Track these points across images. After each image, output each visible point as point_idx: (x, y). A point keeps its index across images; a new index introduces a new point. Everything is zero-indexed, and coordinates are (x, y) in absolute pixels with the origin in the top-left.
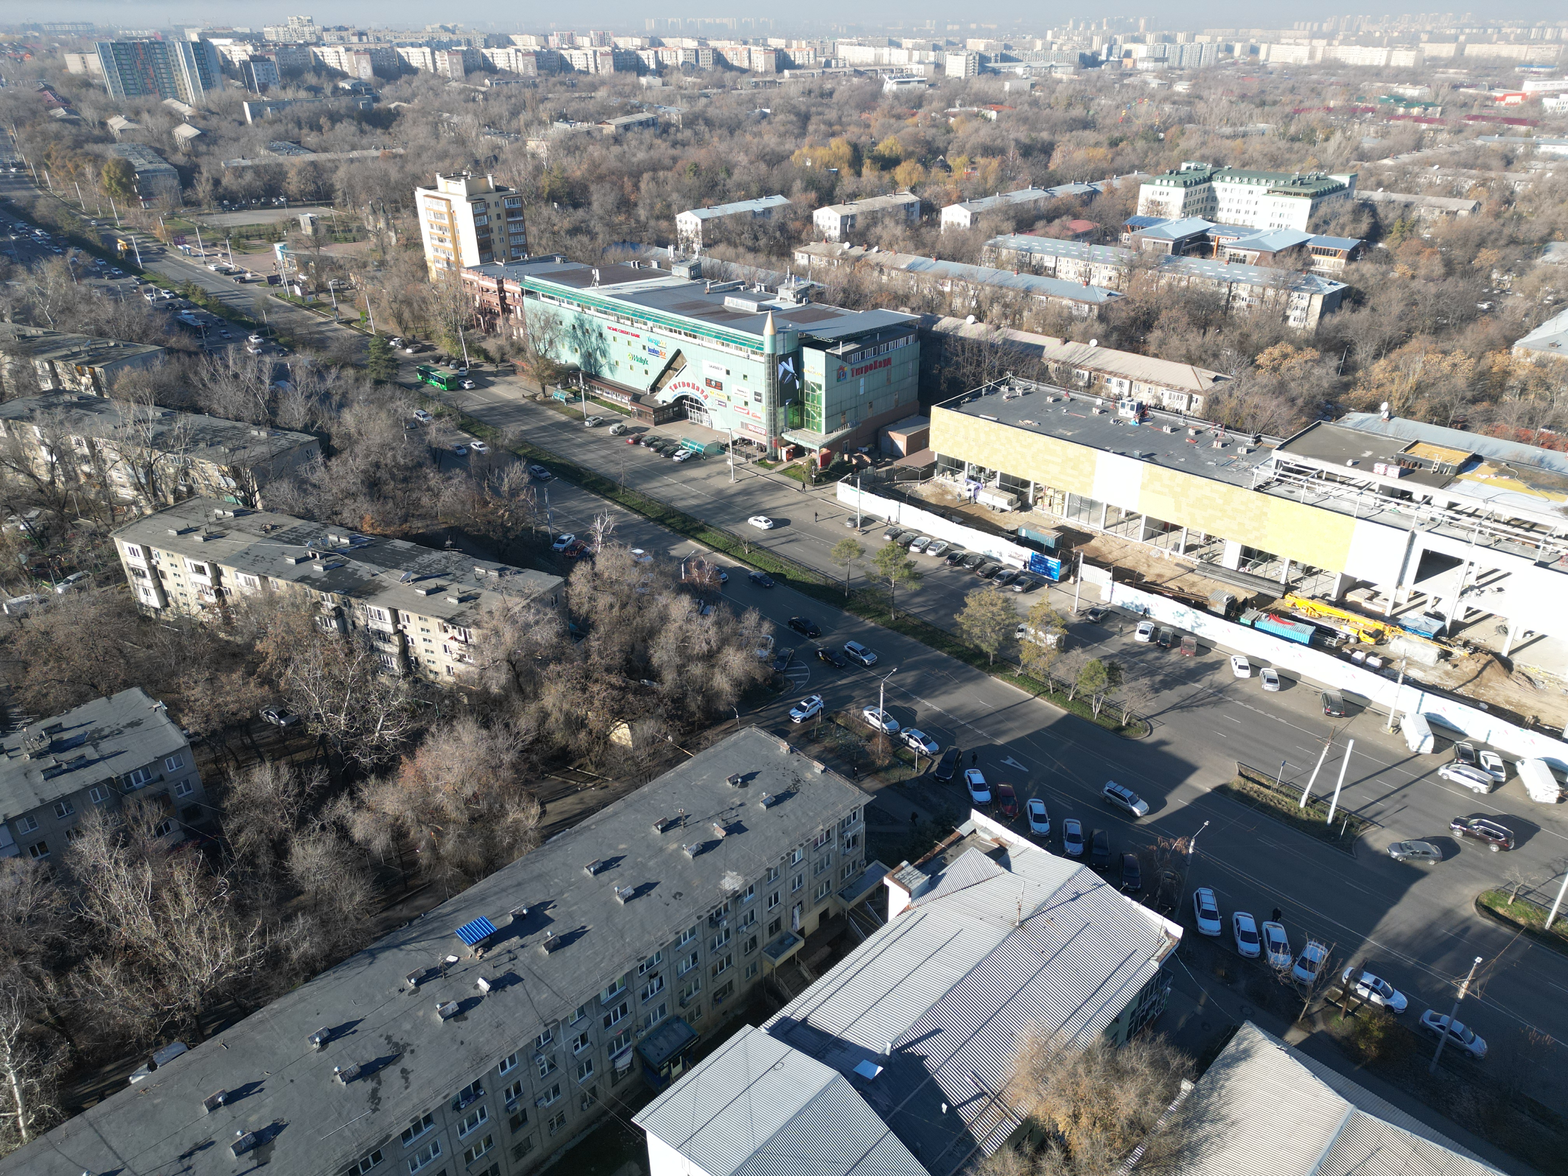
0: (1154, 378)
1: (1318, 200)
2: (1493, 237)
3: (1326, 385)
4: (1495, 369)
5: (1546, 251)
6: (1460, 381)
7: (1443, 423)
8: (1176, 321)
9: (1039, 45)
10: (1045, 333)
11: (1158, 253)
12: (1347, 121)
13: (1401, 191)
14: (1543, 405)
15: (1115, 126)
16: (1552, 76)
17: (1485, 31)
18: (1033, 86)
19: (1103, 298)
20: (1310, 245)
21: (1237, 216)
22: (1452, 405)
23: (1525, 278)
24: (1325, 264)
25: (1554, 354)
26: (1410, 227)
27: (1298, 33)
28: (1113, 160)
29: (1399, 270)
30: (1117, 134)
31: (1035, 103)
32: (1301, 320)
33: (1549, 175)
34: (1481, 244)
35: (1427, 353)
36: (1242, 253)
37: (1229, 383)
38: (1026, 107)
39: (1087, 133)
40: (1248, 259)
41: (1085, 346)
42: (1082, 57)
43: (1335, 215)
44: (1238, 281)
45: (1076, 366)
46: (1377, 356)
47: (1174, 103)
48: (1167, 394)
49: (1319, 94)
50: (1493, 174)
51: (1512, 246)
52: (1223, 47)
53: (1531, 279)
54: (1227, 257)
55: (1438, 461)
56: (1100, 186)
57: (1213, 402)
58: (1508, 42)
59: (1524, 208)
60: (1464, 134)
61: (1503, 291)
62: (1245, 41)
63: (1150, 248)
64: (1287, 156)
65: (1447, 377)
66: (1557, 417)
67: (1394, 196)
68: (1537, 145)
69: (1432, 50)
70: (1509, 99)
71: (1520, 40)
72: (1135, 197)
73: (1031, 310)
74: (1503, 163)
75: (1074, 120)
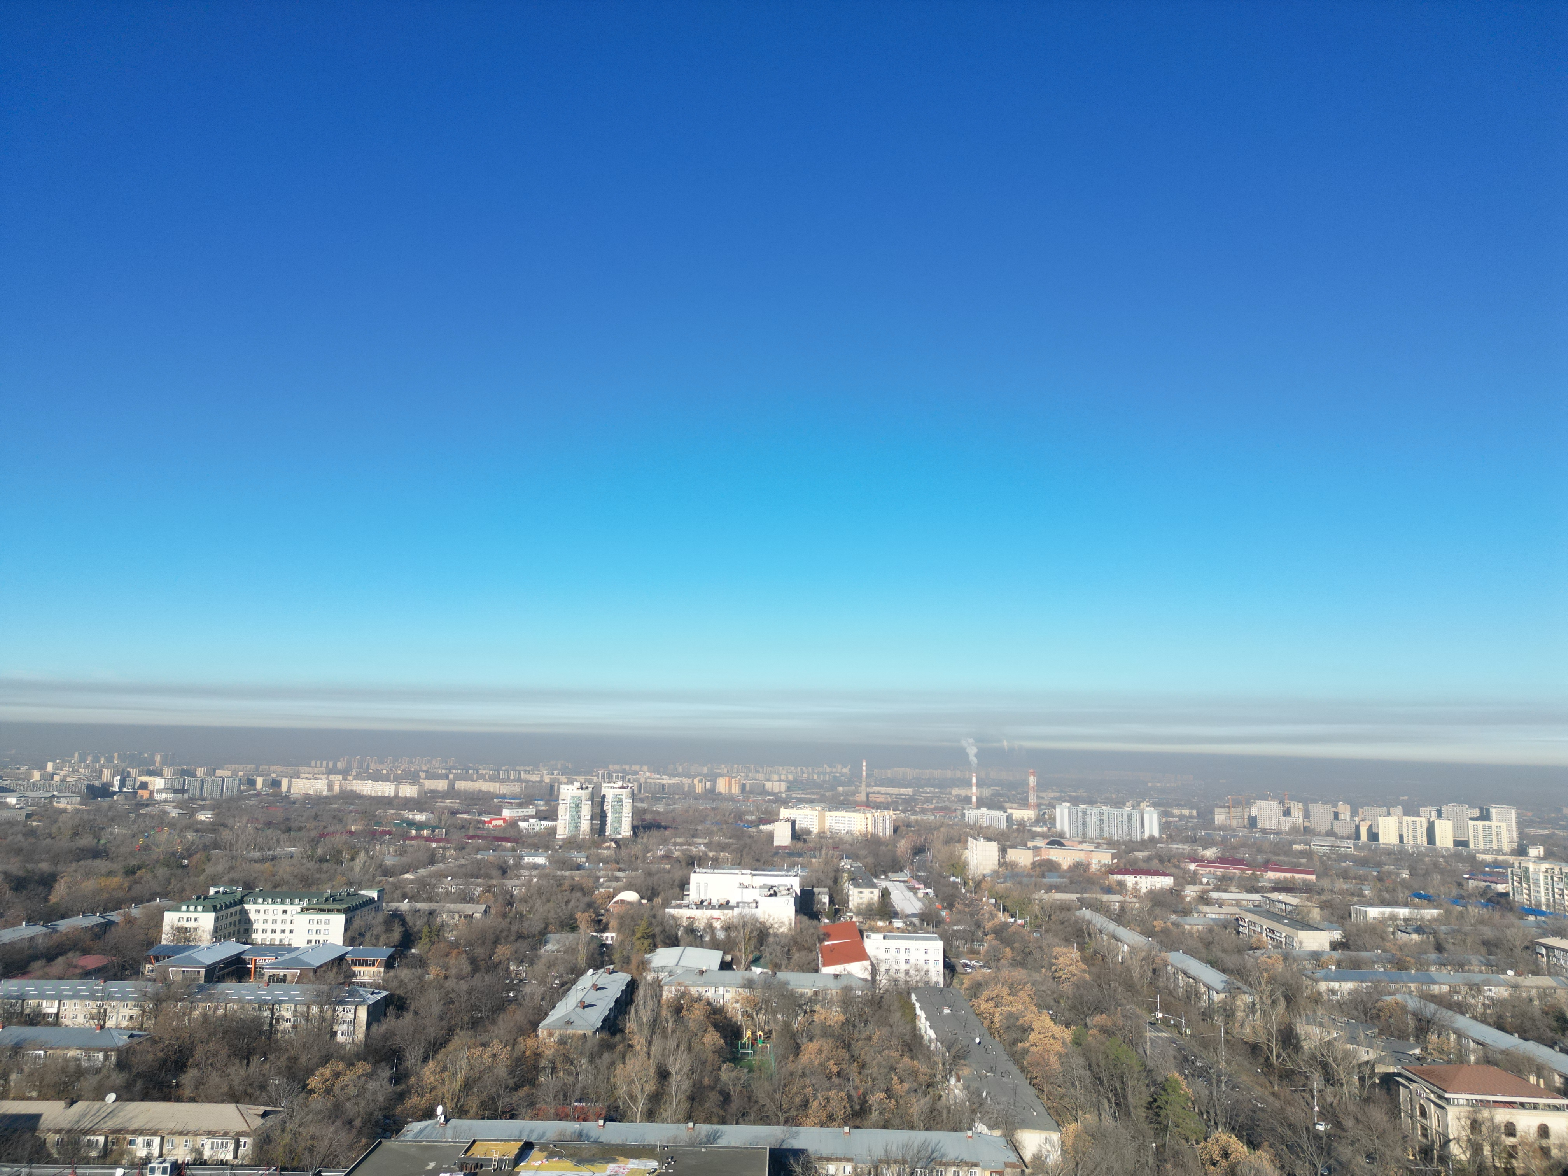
0: (192, 1127)
1: (351, 914)
2: (504, 934)
3: (381, 1099)
4: (528, 1053)
5: (546, 943)
6: (502, 1071)
7: (495, 1116)
8: (215, 1055)
9: (37, 776)
10: (42, 1097)
11: (189, 981)
12: (369, 843)
13: (424, 901)
14: (571, 1079)
15: (132, 854)
16: (521, 805)
17: (467, 772)
18: (28, 816)
19: (122, 1040)
20: (349, 958)
21: (273, 936)
22: (499, 1095)
23: (535, 967)
24: (366, 974)
25: (570, 1031)
26: (436, 932)
27: (316, 770)
28: (130, 889)
29: (433, 973)
30: (134, 863)
31: (32, 833)
32: (349, 1034)
33: (535, 880)
34: (496, 942)
35: (469, 1048)
36: (282, 972)
37: (280, 1117)
38: (20, 837)
39: (98, 863)
40: (289, 978)
41: (97, 1105)
42: (90, 788)
43: (369, 927)
44: (281, 1002)
45: (86, 1132)
46: (426, 1059)
47: (197, 831)
48: (208, 1143)
49: (341, 820)
50: (494, 882)
51: (520, 940)
52: (244, 780)
53: (540, 967)
54: (266, 978)
55: (496, 1157)
56: (115, 916)
57: (264, 1141)
58: (485, 780)
59: (523, 908)
60: (467, 850)
61: (521, 981)
62: (265, 775)
63: (179, 978)
64: (318, 876)
65: (490, 1068)
66: (584, 1088)
67: (419, 906)
68: (521, 857)
69: (430, 784)
70: (495, 823)
71: (493, 779)
72: (159, 924)
73: (21, 1071)
74: (500, 872)
75: (82, 850)
